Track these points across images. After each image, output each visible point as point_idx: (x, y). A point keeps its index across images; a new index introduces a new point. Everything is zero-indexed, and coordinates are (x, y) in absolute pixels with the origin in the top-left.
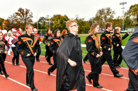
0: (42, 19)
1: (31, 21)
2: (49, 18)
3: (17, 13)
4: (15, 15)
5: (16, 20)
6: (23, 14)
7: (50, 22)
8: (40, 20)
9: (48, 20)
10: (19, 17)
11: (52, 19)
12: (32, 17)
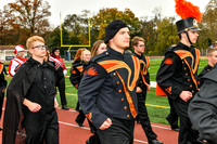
0: (71, 19)
1: (46, 23)
2: (90, 16)
3: (13, 6)
4: (9, 9)
5: (11, 22)
6: (27, 7)
7: (90, 26)
8: (67, 23)
9: (86, 21)
10: (17, 14)
11: (97, 20)
12: (49, 14)
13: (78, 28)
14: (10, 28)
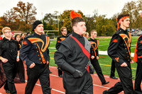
0: (48, 16)
1: (34, 18)
2: (58, 14)
3: (16, 9)
4: (13, 11)
5: (15, 18)
6: (24, 10)
7: (59, 20)
8: (46, 18)
9: (56, 17)
11: (62, 17)
12: (36, 13)
13: (52, 21)
14: (14, 21)
